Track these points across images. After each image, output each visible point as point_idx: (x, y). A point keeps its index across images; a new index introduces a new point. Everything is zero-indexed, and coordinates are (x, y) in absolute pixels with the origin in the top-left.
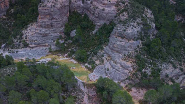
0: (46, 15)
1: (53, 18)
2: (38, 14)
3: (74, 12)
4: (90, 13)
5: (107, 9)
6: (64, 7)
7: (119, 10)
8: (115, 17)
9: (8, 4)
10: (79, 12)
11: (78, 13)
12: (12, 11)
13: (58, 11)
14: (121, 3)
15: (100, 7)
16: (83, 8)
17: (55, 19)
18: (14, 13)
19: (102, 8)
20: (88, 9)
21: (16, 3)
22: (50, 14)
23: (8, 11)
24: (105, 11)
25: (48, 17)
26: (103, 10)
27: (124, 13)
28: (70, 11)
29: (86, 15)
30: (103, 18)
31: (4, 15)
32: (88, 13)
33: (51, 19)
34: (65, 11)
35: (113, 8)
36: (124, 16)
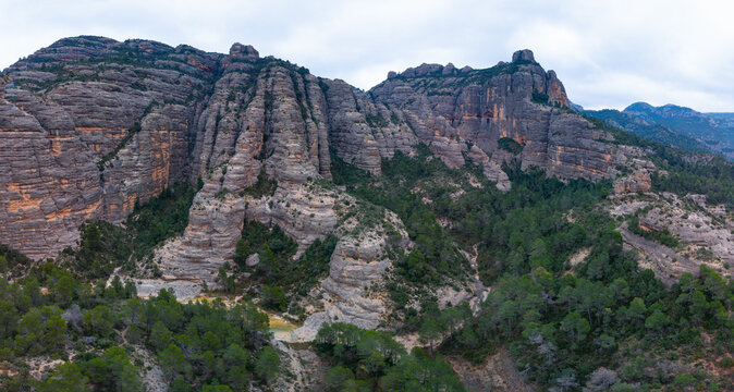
0: (203, 224)
1: (215, 231)
2: (186, 223)
3: (252, 223)
4: (287, 223)
5: (319, 215)
6: (237, 212)
7: (341, 214)
8: (336, 226)
9: (132, 207)
10: (263, 222)
11: (261, 224)
12: (137, 217)
13: (224, 218)
14: (342, 204)
15: (306, 212)
16: (272, 215)
17: (218, 232)
18: (139, 221)
19: (309, 213)
20: (281, 217)
21: (145, 205)
22: (209, 224)
23: (130, 216)
24: (316, 218)
25: (205, 228)
26: (312, 216)
27: (350, 219)
28: (245, 221)
29: (277, 229)
30: (313, 230)
31: (123, 223)
32: (282, 225)
33: (211, 233)
34: (238, 219)
35: (330, 212)
36: (353, 224)
